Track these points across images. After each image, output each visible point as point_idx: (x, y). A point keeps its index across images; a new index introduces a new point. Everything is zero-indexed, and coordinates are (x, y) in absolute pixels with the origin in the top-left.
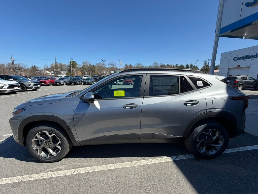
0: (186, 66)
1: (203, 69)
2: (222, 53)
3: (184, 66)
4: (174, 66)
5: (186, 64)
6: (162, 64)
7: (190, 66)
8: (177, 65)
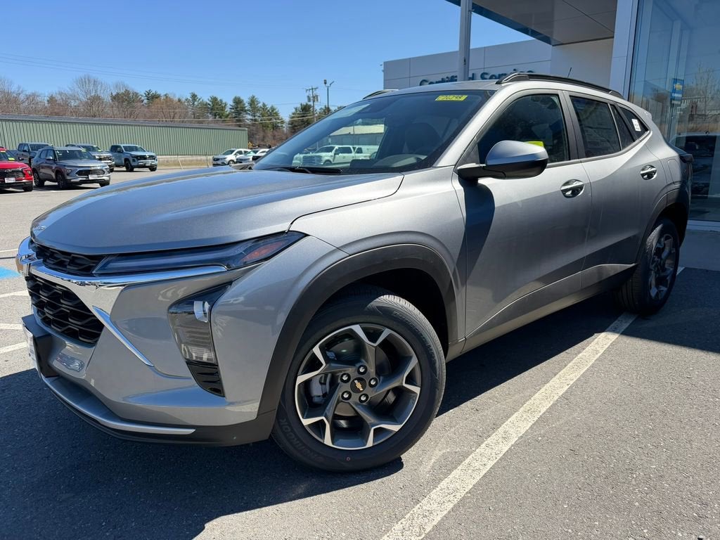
0: (232, 104)
1: (295, 121)
2: (384, 63)
3: (226, 105)
4: (179, 100)
5: (233, 97)
6: (124, 86)
7: (248, 107)
8: (194, 96)
